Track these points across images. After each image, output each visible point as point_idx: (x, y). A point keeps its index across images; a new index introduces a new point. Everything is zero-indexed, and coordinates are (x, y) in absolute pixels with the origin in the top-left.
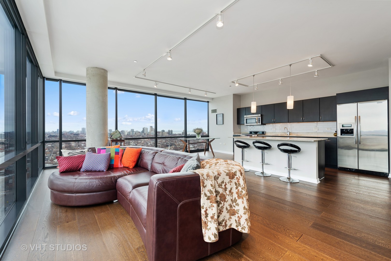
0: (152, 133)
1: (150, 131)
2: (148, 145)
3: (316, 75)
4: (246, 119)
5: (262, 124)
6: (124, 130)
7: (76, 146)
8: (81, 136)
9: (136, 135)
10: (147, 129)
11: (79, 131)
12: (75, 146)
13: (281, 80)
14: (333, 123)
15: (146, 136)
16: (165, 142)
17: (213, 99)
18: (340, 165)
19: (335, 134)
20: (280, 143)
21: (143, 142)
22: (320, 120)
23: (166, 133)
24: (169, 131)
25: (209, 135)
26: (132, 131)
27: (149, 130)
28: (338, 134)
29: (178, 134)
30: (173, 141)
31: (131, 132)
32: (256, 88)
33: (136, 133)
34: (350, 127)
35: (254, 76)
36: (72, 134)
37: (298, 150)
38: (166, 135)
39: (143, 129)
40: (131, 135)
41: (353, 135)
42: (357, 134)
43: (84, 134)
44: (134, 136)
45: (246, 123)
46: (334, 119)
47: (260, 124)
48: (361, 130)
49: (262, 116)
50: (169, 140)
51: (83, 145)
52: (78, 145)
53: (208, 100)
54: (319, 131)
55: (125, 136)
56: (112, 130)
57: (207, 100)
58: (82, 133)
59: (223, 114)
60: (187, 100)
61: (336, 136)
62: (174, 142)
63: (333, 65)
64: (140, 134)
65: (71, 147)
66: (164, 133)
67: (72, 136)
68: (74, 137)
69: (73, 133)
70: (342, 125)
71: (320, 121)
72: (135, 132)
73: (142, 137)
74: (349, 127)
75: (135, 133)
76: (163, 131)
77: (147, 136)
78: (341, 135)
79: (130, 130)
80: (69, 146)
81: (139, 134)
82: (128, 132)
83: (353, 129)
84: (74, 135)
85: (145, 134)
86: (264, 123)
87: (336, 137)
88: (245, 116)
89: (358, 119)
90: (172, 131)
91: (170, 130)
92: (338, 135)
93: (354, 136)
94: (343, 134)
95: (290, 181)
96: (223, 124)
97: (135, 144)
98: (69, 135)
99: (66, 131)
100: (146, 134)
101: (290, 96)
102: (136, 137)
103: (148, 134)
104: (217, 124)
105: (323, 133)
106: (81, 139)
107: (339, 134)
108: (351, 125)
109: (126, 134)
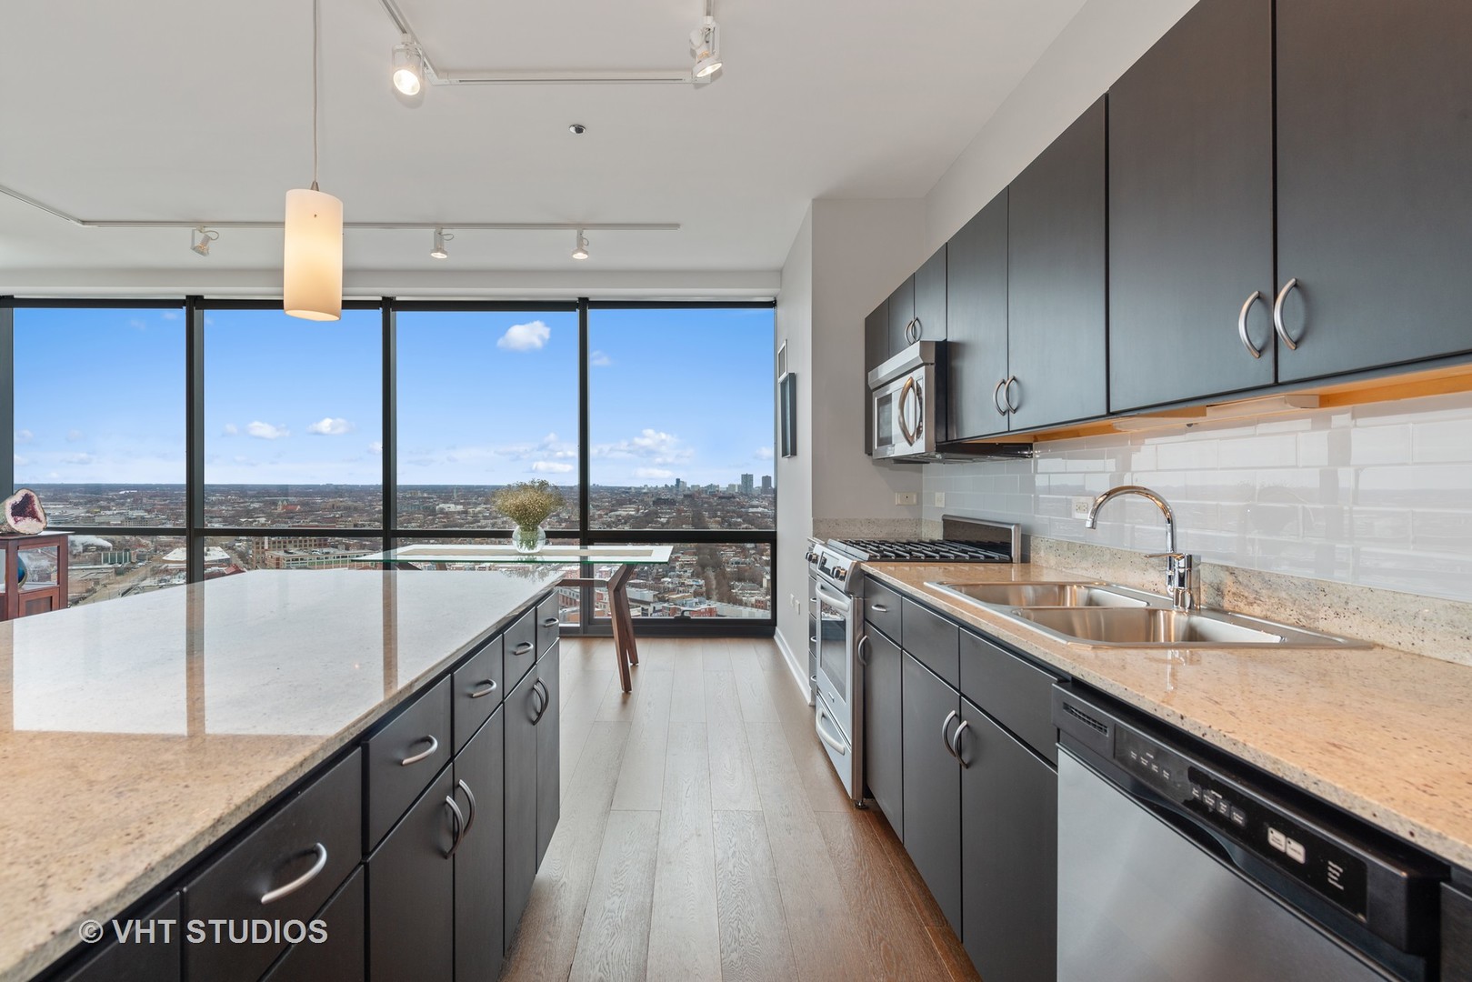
4: (880, 403)
5: (950, 444)
8: (738, 503)
43: (749, 497)
45: (879, 441)
49: (945, 354)
58: (742, 494)
59: (793, 376)
84: (719, 498)
96: (795, 452)
98: (707, 497)
104: (784, 453)
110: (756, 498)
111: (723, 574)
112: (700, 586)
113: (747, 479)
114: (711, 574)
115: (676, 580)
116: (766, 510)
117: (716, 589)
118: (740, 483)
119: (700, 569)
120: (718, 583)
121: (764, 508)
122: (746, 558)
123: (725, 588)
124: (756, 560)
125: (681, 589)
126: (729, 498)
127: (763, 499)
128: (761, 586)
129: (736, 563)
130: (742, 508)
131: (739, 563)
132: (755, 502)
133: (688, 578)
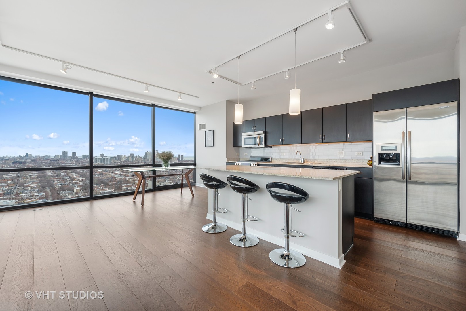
3: (341, 60)
4: (245, 139)
5: (266, 146)
6: (121, 155)
7: (54, 175)
8: (61, 162)
9: (136, 161)
11: (58, 156)
12: (52, 176)
13: (288, 72)
14: (368, 145)
15: (149, 162)
17: (200, 108)
18: (377, 214)
19: (369, 161)
20: (270, 181)
22: (347, 139)
24: (179, 156)
25: (197, 162)
26: (132, 155)
28: (375, 161)
29: (190, 160)
31: (130, 158)
32: (253, 87)
33: (137, 159)
34: (395, 150)
35: (239, 57)
36: (47, 159)
37: (303, 198)
38: (175, 161)
39: (146, 153)
40: (130, 161)
41: (399, 164)
42: (405, 162)
43: (66, 160)
44: (133, 162)
45: (245, 145)
46: (369, 138)
47: (263, 146)
48: (412, 156)
49: (265, 133)
51: (63, 174)
52: (56, 175)
53: (195, 111)
54: (345, 158)
55: (123, 162)
56: (104, 154)
57: (193, 111)
58: (62, 159)
59: (213, 131)
60: (155, 107)
61: (371, 165)
63: (370, 40)
64: (141, 160)
65: (46, 177)
67: (48, 162)
68: (51, 164)
69: (50, 158)
70: (382, 147)
71: (347, 141)
72: (135, 157)
73: (144, 164)
74: (392, 150)
75: (135, 159)
78: (380, 163)
79: (129, 155)
80: (43, 176)
82: (127, 158)
83: (398, 154)
84: (51, 160)
86: (268, 144)
87: (371, 167)
88: (243, 134)
89: (406, 137)
90: (182, 156)
91: (181, 155)
92: (374, 164)
93: (400, 166)
94: (382, 163)
95: (288, 265)
96: (213, 146)
98: (44, 161)
99: (39, 156)
101: (294, 88)
102: (136, 164)
104: (206, 146)
105: (350, 160)
106: (61, 166)
107: (376, 163)
108: (396, 146)
109: (124, 160)
110: (69, 160)
111: (55, 189)
112: (43, 195)
113: (65, 153)
114: (48, 190)
115: (29, 194)
116: (74, 164)
117: (51, 195)
118: (61, 154)
119: (42, 189)
120: (52, 193)
121: (73, 164)
122: (65, 182)
123: (56, 194)
124: (70, 182)
125: (31, 197)
126: (55, 160)
127: (73, 160)
128: (73, 192)
129: (61, 185)
130: (62, 164)
131: (62, 184)
132: (69, 162)
133: (36, 192)
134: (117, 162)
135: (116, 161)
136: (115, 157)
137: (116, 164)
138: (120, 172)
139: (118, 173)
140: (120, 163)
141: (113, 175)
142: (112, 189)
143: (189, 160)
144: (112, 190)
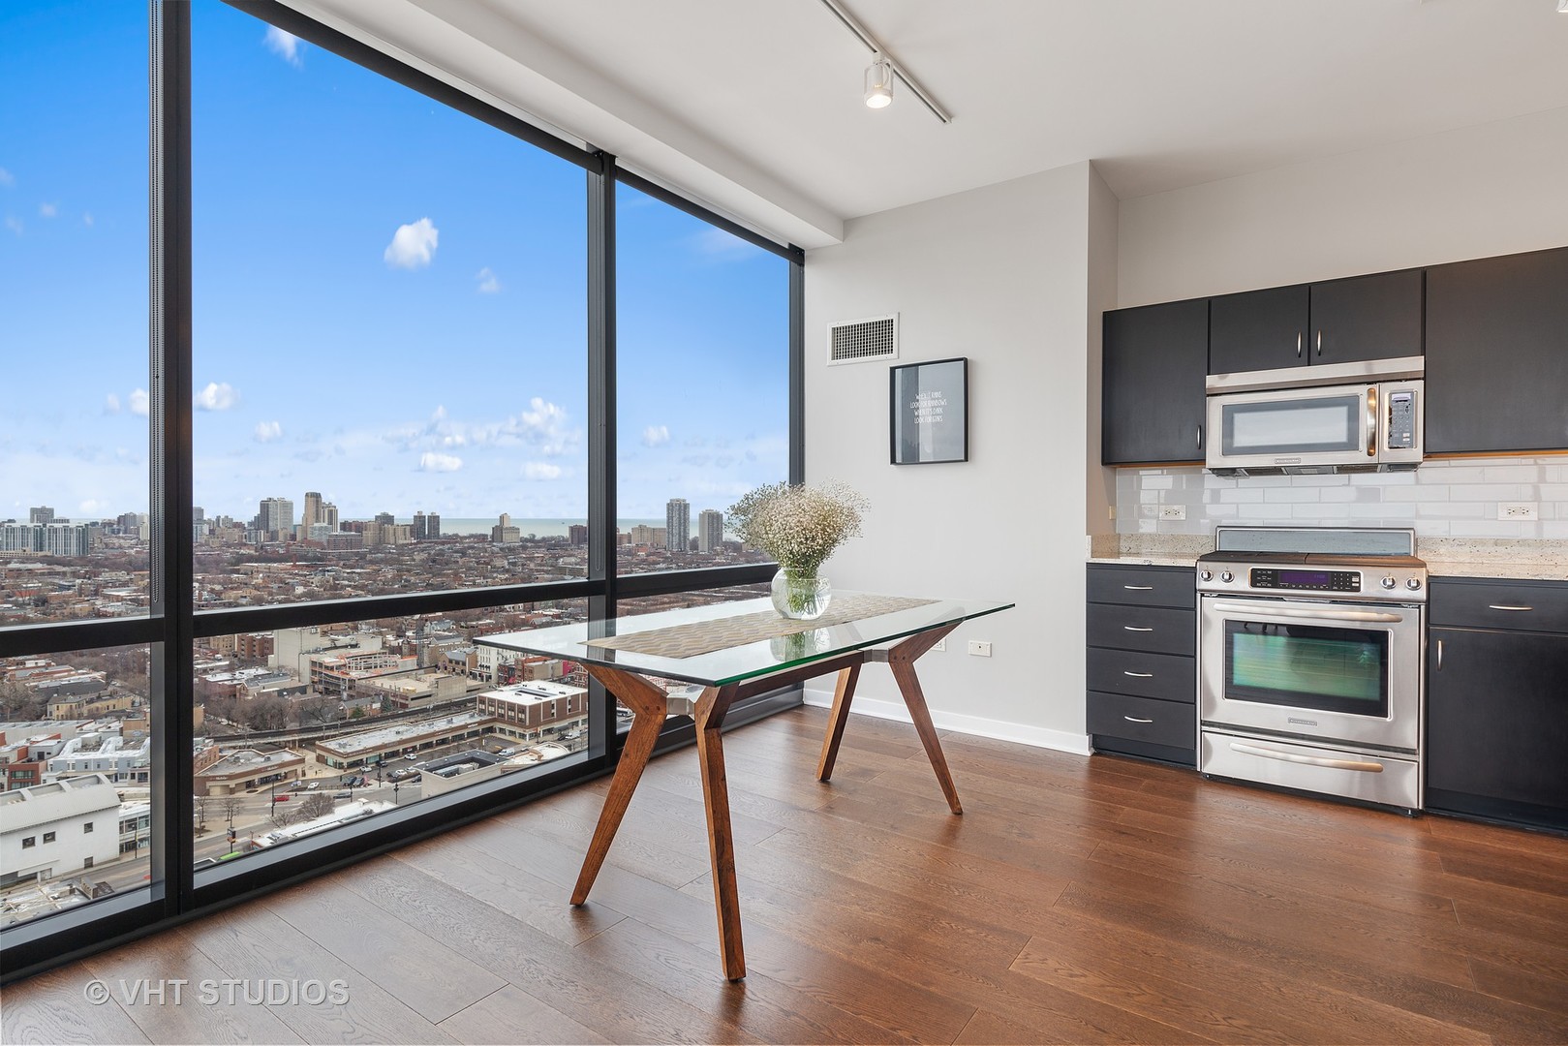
0: (321, 528)
1: (305, 518)
2: (292, 598)
9: (215, 542)
10: (287, 507)
15: (279, 546)
16: (393, 578)
21: (259, 579)
23: (400, 532)
24: (419, 518)
27: (298, 515)
29: (471, 536)
30: (439, 575)
33: (218, 531)
38: (400, 541)
39: (265, 506)
45: (1229, 449)
50: (415, 566)
59: (965, 360)
62: (448, 575)
64: (243, 537)
66: (391, 532)
72: (209, 522)
73: (253, 553)
75: (212, 532)
76: (386, 519)
77: (289, 545)
81: (236, 533)
85: (273, 536)
90: (435, 520)
91: (427, 513)
96: (966, 459)
97: (212, 591)
100: (281, 538)
103: (293, 537)
134: (121, 547)
135: (116, 541)
136: (109, 524)
137: (116, 552)
138: (135, 591)
139: (123, 594)
140: (133, 552)
141: (99, 603)
142: (95, 669)
143: (466, 538)
144: (97, 675)
